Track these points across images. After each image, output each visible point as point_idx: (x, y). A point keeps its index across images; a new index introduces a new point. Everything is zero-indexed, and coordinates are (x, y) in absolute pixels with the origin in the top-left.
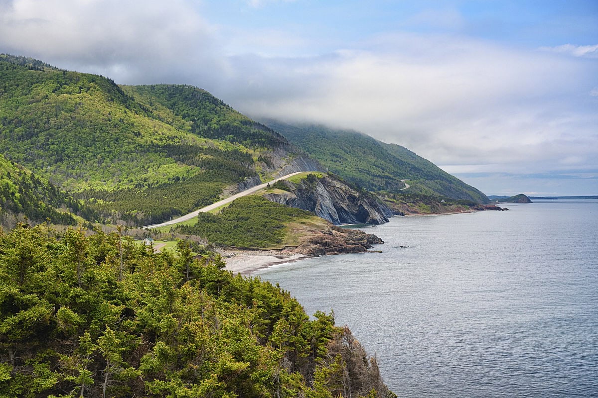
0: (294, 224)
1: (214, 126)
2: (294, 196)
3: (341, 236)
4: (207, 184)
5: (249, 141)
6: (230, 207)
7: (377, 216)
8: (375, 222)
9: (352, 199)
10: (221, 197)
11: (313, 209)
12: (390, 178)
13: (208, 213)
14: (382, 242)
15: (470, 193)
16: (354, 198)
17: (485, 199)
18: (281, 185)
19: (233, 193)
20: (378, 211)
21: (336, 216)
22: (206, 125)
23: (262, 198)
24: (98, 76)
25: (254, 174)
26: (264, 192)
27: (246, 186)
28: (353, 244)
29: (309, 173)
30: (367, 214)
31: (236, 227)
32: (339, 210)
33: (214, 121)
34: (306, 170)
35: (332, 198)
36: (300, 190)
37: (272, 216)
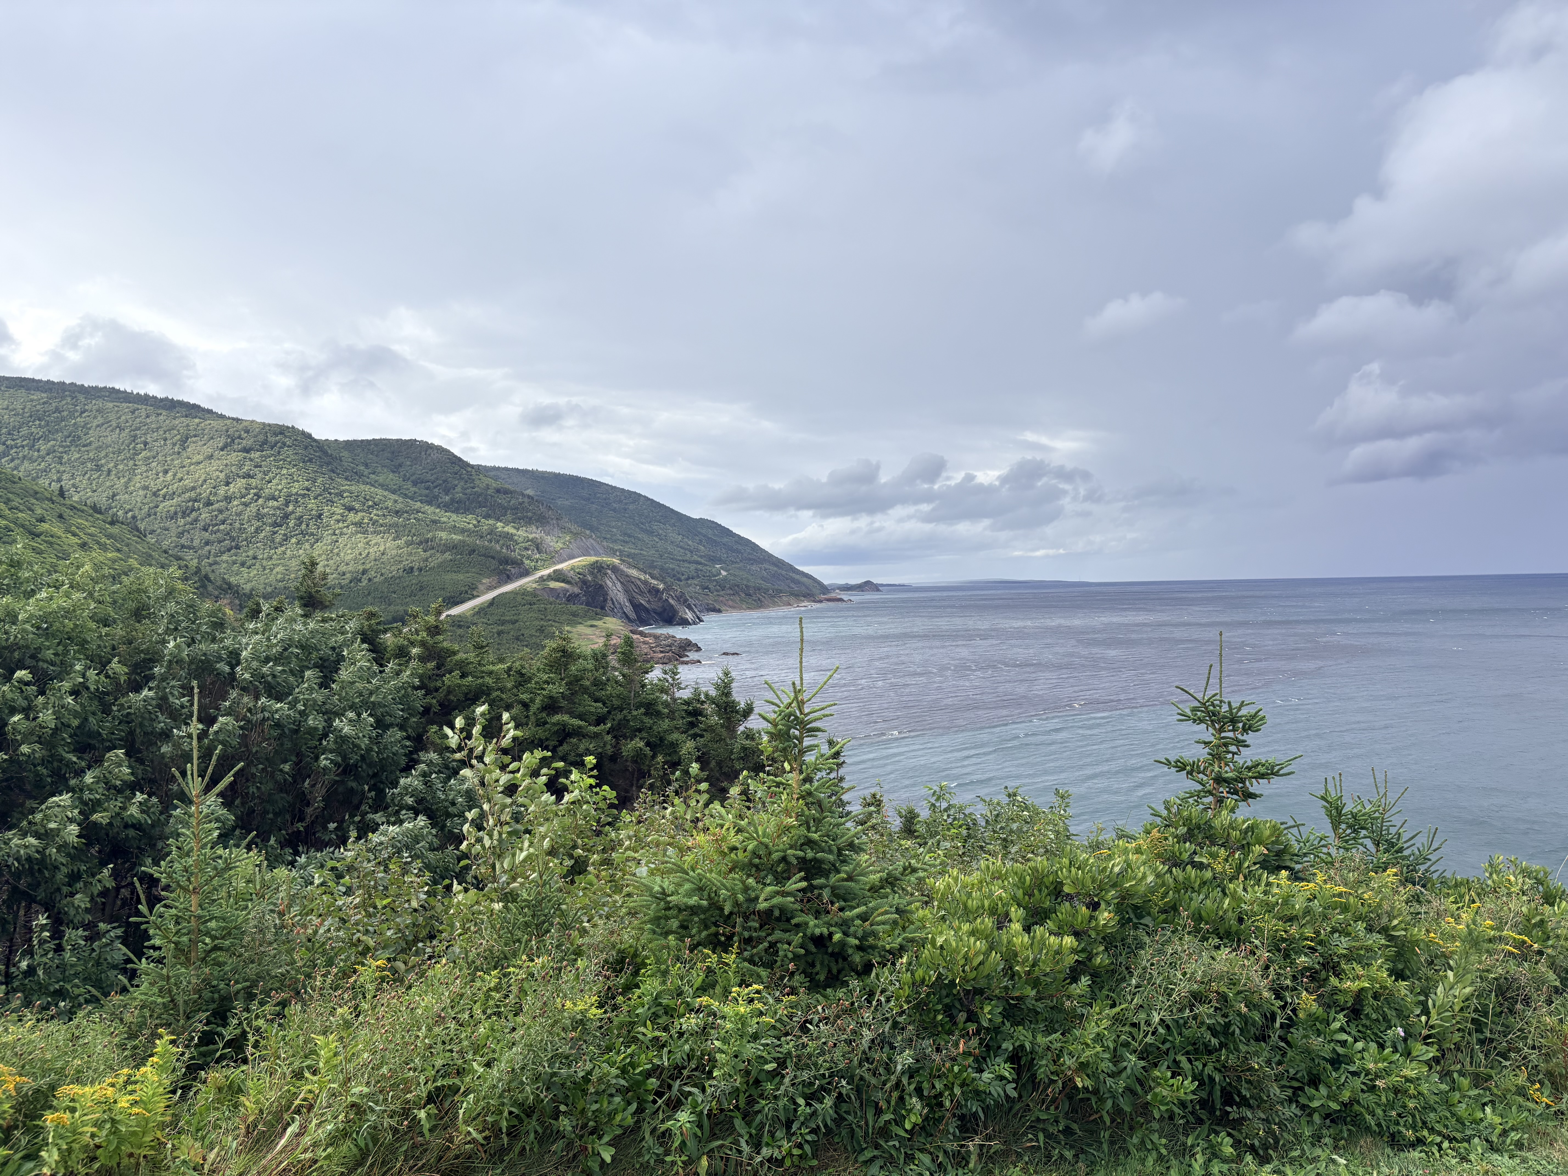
0: (581, 629)
1: (459, 496)
2: (576, 590)
3: (644, 643)
4: (455, 576)
5: (509, 517)
6: (488, 607)
7: (689, 616)
8: (684, 623)
9: (655, 591)
10: (475, 593)
11: (603, 608)
12: (700, 563)
13: (460, 616)
14: (699, 649)
15: (805, 579)
16: (658, 591)
17: (824, 589)
18: (558, 576)
19: (491, 588)
20: (689, 607)
21: (633, 615)
22: (447, 494)
23: (534, 593)
24: (288, 427)
25: (517, 563)
26: (534, 585)
27: (509, 579)
28: (662, 652)
29: (593, 559)
30: (674, 612)
31: (499, 633)
32: (637, 607)
33: (458, 489)
34: (590, 555)
35: (627, 591)
36: (584, 582)
37: (549, 617)
